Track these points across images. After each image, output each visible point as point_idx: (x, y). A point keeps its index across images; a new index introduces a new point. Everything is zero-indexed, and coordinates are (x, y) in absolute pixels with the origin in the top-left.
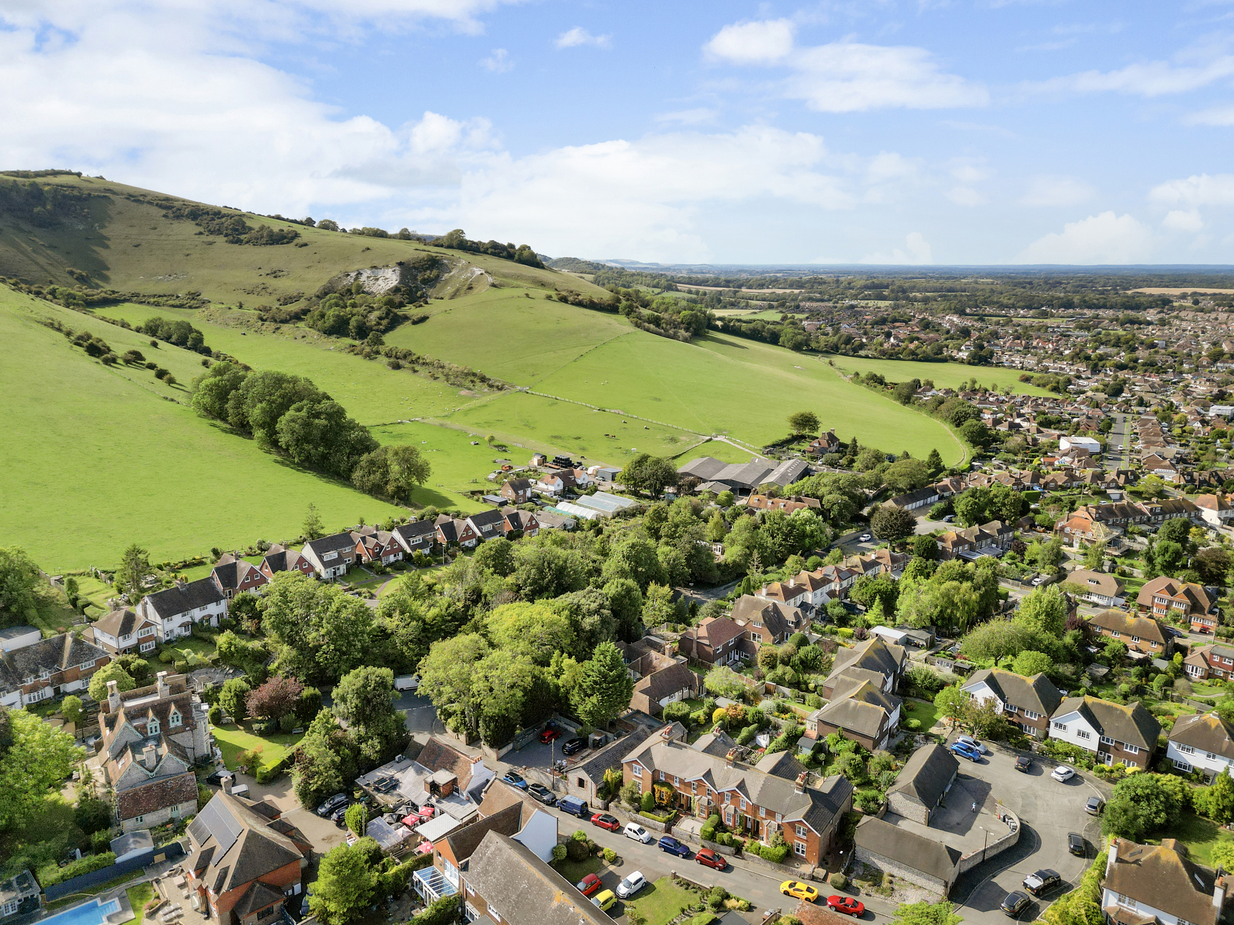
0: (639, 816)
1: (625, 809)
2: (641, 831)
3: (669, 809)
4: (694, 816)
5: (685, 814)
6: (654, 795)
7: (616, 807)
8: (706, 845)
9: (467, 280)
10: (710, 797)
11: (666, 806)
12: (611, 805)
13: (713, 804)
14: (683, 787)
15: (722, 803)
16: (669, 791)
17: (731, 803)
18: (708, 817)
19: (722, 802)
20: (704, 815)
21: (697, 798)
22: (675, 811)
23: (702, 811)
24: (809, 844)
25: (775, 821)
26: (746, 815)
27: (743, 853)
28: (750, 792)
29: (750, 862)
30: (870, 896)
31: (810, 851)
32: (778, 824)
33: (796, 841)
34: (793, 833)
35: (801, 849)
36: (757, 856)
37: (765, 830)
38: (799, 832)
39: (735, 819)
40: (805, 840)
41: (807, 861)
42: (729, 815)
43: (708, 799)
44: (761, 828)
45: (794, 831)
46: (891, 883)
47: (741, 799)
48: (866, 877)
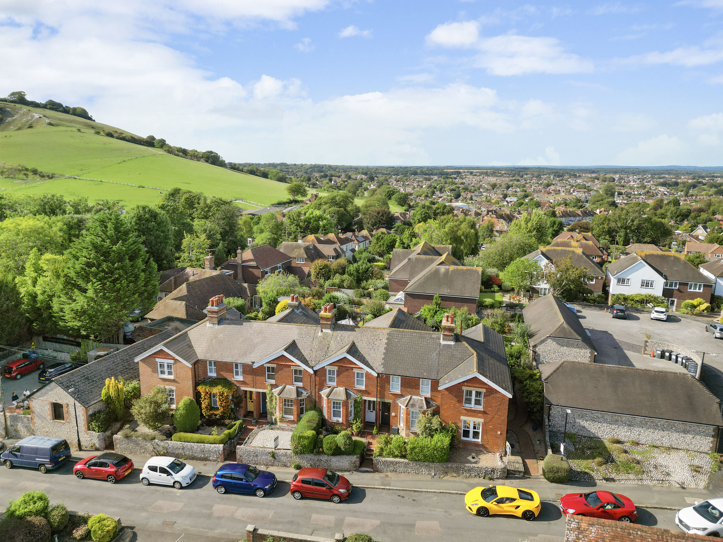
0: (173, 444)
1: (145, 438)
2: (177, 467)
3: (227, 421)
4: (272, 423)
5: (257, 423)
6: (199, 403)
7: (127, 437)
8: (305, 464)
9: (28, 121)
10: (300, 384)
11: (223, 417)
12: (118, 436)
13: (305, 394)
14: (249, 378)
15: (321, 389)
16: (226, 391)
17: (338, 385)
18: (299, 419)
19: (322, 386)
20: (291, 417)
21: (276, 391)
22: (238, 422)
23: (287, 412)
24: (489, 417)
25: (418, 394)
26: (365, 398)
27: (375, 461)
28: (368, 358)
29: (389, 474)
30: (613, 480)
31: (491, 429)
32: (426, 398)
33: (463, 418)
34: (458, 405)
35: (471, 430)
36: (402, 460)
37: (403, 415)
38: (469, 401)
39: (347, 409)
40: (480, 412)
41: (486, 448)
42: (336, 404)
43: (297, 387)
44: (393, 414)
45: (460, 401)
46: (626, 452)
47: (356, 371)
48: (584, 452)
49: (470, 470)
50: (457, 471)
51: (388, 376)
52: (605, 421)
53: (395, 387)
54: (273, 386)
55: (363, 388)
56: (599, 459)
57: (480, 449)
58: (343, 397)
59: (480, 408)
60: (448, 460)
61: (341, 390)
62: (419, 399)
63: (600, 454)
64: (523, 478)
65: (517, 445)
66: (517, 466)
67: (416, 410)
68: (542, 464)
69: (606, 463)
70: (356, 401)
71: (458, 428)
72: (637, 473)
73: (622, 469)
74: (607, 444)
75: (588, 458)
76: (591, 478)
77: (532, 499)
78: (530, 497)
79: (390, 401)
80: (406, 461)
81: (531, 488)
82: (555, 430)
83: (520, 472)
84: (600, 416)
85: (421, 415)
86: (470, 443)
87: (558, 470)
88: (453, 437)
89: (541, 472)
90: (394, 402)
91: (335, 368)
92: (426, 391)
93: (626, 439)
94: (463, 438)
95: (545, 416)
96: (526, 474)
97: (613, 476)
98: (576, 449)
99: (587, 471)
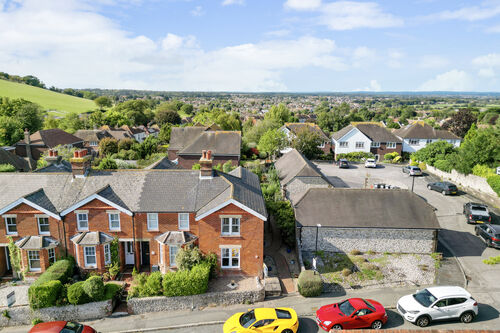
4: (18, 279)
8: (48, 318)
10: (48, 233)
13: (53, 244)
17: (91, 229)
19: (72, 233)
20: (38, 269)
21: (19, 243)
23: (33, 264)
24: (246, 242)
25: (178, 230)
26: (121, 240)
27: (129, 304)
28: (123, 199)
29: (145, 314)
30: (359, 287)
31: (249, 255)
32: (185, 233)
33: (222, 247)
34: (216, 234)
35: (230, 258)
36: (159, 298)
37: (162, 253)
38: (226, 229)
39: (102, 254)
40: (237, 238)
41: (245, 273)
42: (89, 250)
43: (44, 237)
44: (153, 253)
45: (218, 230)
46: (366, 261)
47: (109, 212)
48: (332, 266)
49: (229, 297)
50: (216, 300)
51: (144, 214)
52: (348, 236)
53: (153, 224)
54: (15, 239)
55: (119, 229)
56: (345, 270)
57: (239, 275)
58: (96, 241)
59: (238, 234)
60: (207, 291)
61: (95, 234)
62: (178, 235)
63: (346, 266)
64: (281, 297)
65: (274, 268)
66: (274, 286)
67: (175, 245)
68: (297, 281)
69: (352, 272)
70: (111, 244)
71: (217, 257)
72: (378, 278)
73: (365, 276)
74: (350, 256)
75: (336, 270)
76: (340, 287)
77: (290, 318)
78: (287, 315)
79: (149, 240)
80: (163, 297)
81: (289, 306)
82: (306, 249)
83: (277, 292)
84: (343, 231)
85: (180, 250)
86: (229, 271)
87: (312, 285)
88: (212, 268)
89: (297, 289)
90: (153, 240)
91: (86, 212)
92: (185, 225)
93: (365, 250)
94: (223, 267)
95: (298, 238)
96: (283, 292)
97: (359, 283)
98: (325, 264)
99: (337, 282)
